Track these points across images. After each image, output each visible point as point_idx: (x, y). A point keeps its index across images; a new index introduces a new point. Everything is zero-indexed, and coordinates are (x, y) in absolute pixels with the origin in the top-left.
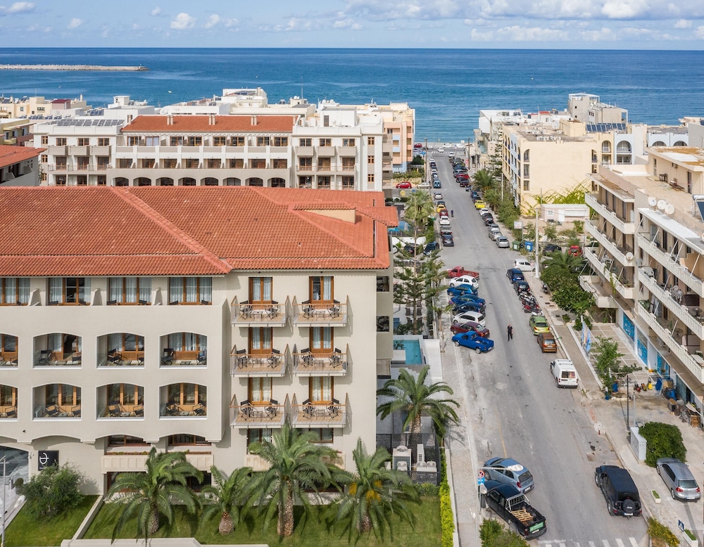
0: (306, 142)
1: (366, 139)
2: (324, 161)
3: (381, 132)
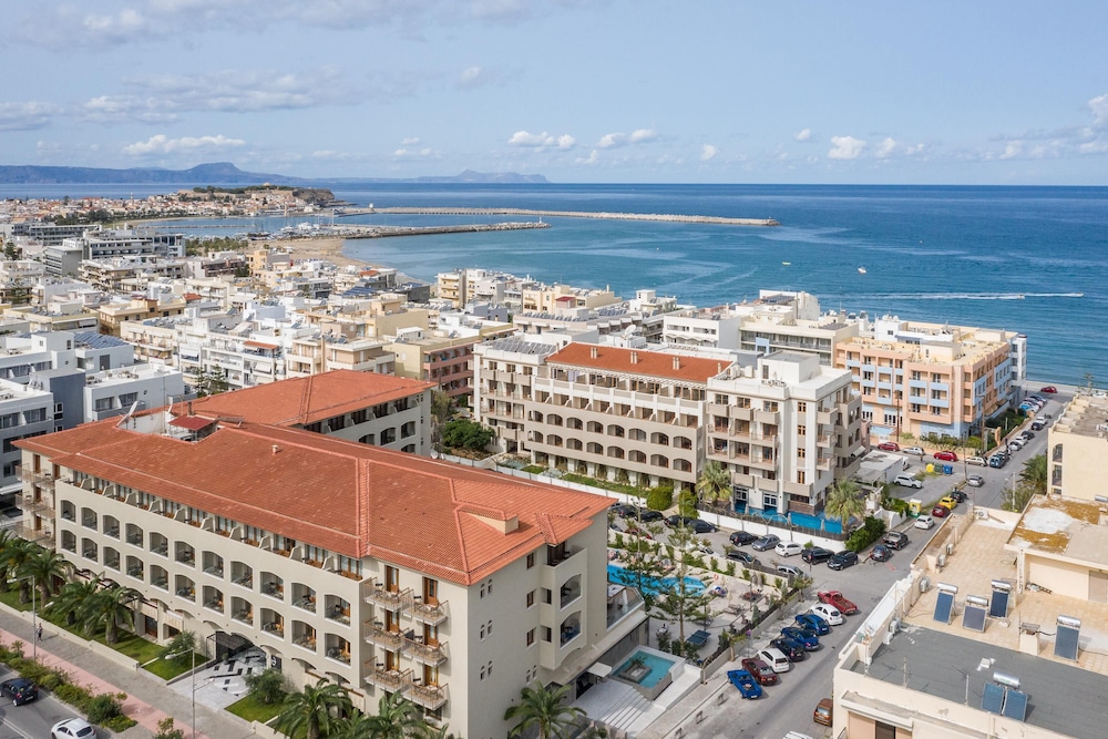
0: (722, 399)
1: (795, 404)
2: (743, 425)
3: (814, 398)
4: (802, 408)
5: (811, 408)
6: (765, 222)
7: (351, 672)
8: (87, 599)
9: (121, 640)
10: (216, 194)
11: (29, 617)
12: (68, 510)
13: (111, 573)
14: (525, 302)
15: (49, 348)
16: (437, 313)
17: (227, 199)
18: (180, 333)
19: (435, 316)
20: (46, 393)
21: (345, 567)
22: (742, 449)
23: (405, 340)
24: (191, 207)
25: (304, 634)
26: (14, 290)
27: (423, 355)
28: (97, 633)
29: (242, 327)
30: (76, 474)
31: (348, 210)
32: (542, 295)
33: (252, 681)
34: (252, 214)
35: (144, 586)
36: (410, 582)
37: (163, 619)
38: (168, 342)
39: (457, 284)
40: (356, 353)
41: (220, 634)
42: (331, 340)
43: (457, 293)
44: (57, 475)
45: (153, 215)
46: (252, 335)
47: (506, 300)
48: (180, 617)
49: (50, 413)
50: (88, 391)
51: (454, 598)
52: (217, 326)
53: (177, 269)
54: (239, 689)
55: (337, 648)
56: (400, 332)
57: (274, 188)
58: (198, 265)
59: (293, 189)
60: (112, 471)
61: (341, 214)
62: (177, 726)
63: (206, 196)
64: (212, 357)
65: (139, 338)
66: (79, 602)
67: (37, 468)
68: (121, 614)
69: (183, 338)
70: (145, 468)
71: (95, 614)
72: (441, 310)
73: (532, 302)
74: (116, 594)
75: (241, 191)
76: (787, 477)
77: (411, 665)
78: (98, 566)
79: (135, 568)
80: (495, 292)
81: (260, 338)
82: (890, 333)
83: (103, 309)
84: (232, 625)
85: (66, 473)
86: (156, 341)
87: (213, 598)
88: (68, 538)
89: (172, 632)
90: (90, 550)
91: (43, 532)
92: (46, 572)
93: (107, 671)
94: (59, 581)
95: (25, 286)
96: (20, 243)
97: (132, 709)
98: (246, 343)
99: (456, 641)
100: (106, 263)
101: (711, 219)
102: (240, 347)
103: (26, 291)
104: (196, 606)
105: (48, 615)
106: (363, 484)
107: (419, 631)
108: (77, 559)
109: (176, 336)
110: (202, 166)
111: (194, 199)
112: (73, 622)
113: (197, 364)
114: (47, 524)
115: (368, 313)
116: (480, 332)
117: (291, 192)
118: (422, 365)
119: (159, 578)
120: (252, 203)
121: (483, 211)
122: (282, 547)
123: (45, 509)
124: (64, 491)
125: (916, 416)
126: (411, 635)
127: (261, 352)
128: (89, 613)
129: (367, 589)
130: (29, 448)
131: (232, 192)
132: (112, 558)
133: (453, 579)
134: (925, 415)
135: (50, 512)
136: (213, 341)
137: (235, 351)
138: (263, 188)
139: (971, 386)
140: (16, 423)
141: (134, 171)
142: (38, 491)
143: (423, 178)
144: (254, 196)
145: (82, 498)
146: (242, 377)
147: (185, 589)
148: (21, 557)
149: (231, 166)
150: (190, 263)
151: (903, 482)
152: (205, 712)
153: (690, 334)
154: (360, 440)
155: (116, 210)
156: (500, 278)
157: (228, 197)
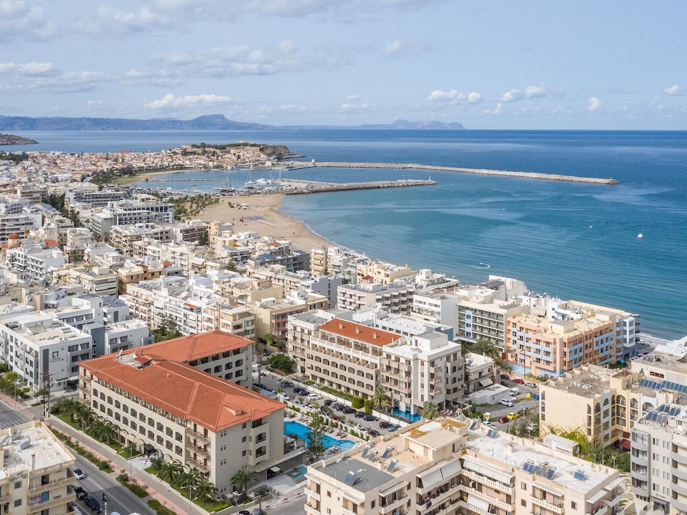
0: (389, 356)
1: (419, 362)
2: (397, 371)
3: (427, 360)
4: (422, 364)
5: (426, 364)
6: (607, 181)
7: (182, 459)
8: (101, 427)
9: (112, 444)
10: (206, 149)
11: (81, 432)
12: (95, 392)
13: (110, 418)
14: (358, 272)
15: (91, 307)
16: (299, 280)
17: (214, 153)
18: (155, 294)
19: (298, 282)
20: (89, 336)
21: (183, 423)
22: (396, 382)
23: (264, 307)
24: (188, 162)
25: (169, 445)
26: (75, 251)
27: (272, 315)
28: (104, 441)
29: (184, 294)
30: (98, 379)
31: (297, 164)
32: (367, 268)
33: (152, 460)
34: (229, 168)
35: (120, 424)
36: (200, 429)
37: (128, 437)
38: (149, 298)
39: (322, 256)
40: (234, 316)
41: (145, 444)
42: (224, 307)
43: (322, 262)
44: (92, 378)
45: (162, 169)
46: (188, 300)
47: (348, 269)
48: (132, 437)
49: (91, 345)
50: (106, 335)
51: (212, 436)
52: (173, 293)
53: (166, 233)
54: (149, 464)
55: (179, 451)
56: (264, 301)
57: (246, 145)
58: (179, 230)
59: (259, 146)
60: (111, 379)
61: (291, 168)
62: (126, 472)
63: (199, 150)
64: (170, 309)
65: (135, 294)
66: (98, 428)
67: (85, 375)
68: (113, 435)
69: (156, 297)
70: (122, 379)
71: (104, 433)
72: (301, 279)
73: (361, 272)
74: (111, 427)
75: (223, 148)
76: (416, 398)
77: (200, 458)
78: (105, 415)
79: (118, 417)
80: (341, 264)
81: (192, 302)
82: (553, 309)
83: (120, 270)
84: (148, 441)
85: (95, 378)
86: (144, 297)
87: (142, 430)
88: (95, 404)
89: (130, 442)
90: (103, 409)
91: (86, 400)
92: (87, 416)
93: (106, 454)
94: (92, 420)
95: (81, 248)
96: (78, 207)
97: (113, 467)
98: (185, 304)
99: (212, 451)
100: (126, 229)
101: (565, 177)
102: (182, 306)
103: (81, 252)
104: (137, 433)
105: (87, 432)
106: (195, 392)
107: (203, 447)
108: (98, 411)
109: (153, 295)
110: (202, 117)
111: (191, 153)
112: (96, 436)
113: (162, 312)
114: (87, 396)
115: (250, 287)
116: (306, 302)
117: (258, 148)
118: (271, 321)
119: (126, 422)
120: (229, 158)
121: (394, 165)
122: (164, 414)
123: (87, 391)
124: (94, 385)
125: (538, 365)
126: (200, 448)
127: (192, 310)
128: (101, 433)
129: (188, 430)
130: (82, 366)
131: (217, 147)
132: (110, 412)
133: (212, 429)
134: (542, 365)
135: (89, 393)
136: (170, 300)
137: (180, 307)
138: (239, 145)
139: (566, 350)
140: (77, 350)
141: (154, 121)
142: (85, 383)
143: (365, 126)
144: (232, 151)
145: (101, 389)
146: (183, 321)
147: (134, 426)
148: (78, 409)
149: (222, 117)
150: (174, 229)
151: (503, 403)
152: (137, 470)
153: (427, 307)
154: (205, 371)
155: (138, 165)
156: (346, 255)
157: (214, 152)
